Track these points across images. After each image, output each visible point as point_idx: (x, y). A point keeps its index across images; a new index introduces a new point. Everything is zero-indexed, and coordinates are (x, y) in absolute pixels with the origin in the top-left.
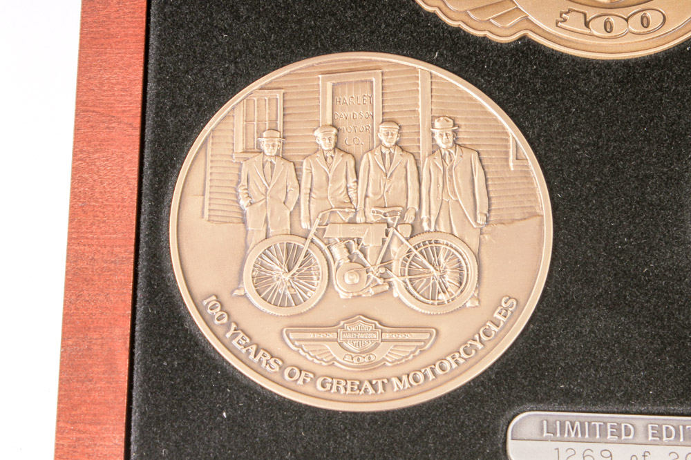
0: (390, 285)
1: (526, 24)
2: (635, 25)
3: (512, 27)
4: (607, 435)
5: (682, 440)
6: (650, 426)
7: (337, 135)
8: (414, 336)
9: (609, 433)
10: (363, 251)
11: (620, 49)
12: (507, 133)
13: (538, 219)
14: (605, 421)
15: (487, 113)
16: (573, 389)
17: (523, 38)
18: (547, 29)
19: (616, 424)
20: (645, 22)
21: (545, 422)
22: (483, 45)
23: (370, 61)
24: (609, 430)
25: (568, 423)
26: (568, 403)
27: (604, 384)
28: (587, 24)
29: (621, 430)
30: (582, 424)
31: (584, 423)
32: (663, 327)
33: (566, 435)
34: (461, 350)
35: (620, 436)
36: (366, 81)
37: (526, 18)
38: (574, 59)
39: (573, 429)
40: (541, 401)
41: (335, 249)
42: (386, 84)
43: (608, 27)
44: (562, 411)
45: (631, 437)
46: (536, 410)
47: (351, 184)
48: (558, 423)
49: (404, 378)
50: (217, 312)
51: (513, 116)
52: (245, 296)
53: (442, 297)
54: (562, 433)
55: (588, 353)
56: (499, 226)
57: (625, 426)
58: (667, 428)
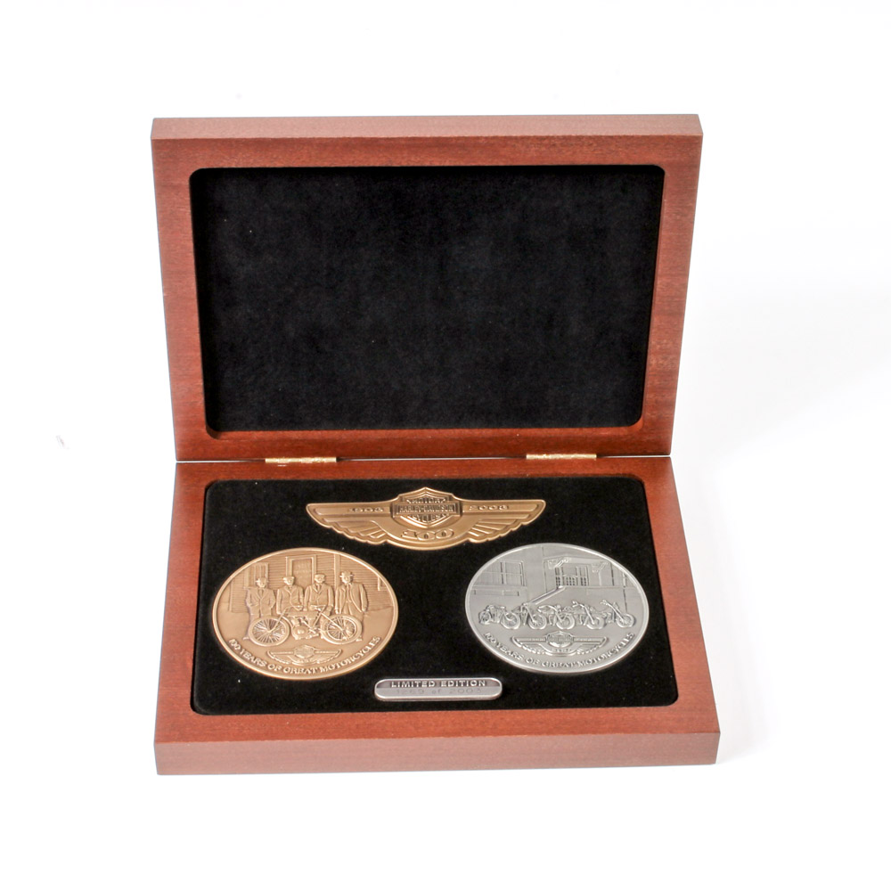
0: (320, 634)
1: (386, 537)
2: (438, 536)
3: (380, 538)
4: (422, 686)
5: (457, 685)
6: (442, 681)
7: (294, 579)
8: (331, 652)
10: (307, 622)
11: (432, 546)
12: (377, 577)
13: (390, 609)
15: (368, 570)
16: (407, 670)
17: (385, 543)
18: (396, 538)
20: (444, 535)
21: (393, 682)
22: (366, 545)
23: (311, 551)
24: (423, 683)
25: (403, 681)
26: (404, 675)
28: (416, 536)
30: (410, 682)
31: (412, 682)
35: (428, 685)
36: (308, 559)
37: (387, 535)
38: (410, 550)
40: (392, 675)
41: (292, 621)
42: (318, 560)
43: (426, 537)
44: (401, 678)
45: (433, 686)
46: (389, 678)
47: (301, 597)
48: (399, 682)
49: (326, 667)
50: (236, 645)
52: (249, 640)
53: (344, 638)
54: (401, 685)
56: (372, 612)
57: (431, 682)
58: (450, 682)
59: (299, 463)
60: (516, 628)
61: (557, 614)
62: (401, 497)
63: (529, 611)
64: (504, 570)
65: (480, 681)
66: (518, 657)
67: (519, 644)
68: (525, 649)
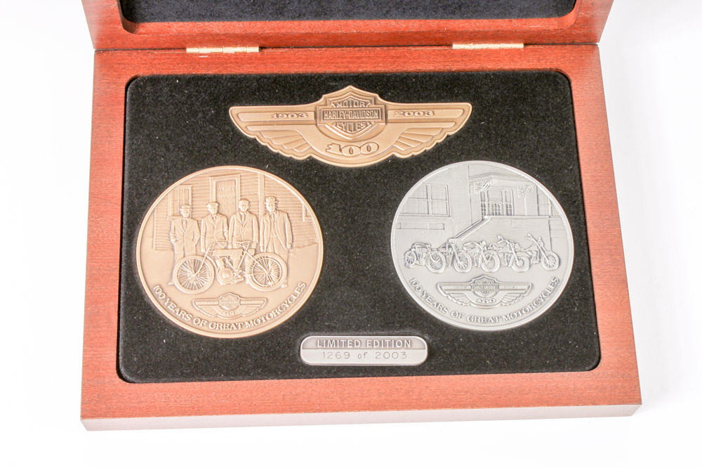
0: (244, 278)
1: (311, 151)
2: (364, 150)
3: (304, 152)
4: (347, 346)
5: (382, 347)
6: (368, 341)
7: (218, 207)
8: (256, 302)
9: (349, 345)
10: (231, 262)
11: (357, 162)
12: (301, 204)
13: (315, 246)
14: (347, 339)
15: (292, 194)
16: (332, 325)
17: (310, 157)
18: (322, 153)
19: (352, 340)
20: (369, 149)
21: (318, 341)
22: (290, 161)
23: (234, 170)
24: (349, 343)
25: (329, 341)
26: (329, 332)
27: (346, 322)
28: (341, 150)
29: (354, 343)
30: (336, 341)
32: (375, 295)
33: (328, 346)
35: (353, 346)
36: (232, 180)
37: (311, 148)
38: (334, 167)
39: (331, 343)
40: (317, 331)
41: (217, 262)
42: (242, 181)
43: (351, 151)
44: (327, 335)
45: (359, 346)
46: (314, 335)
47: (225, 230)
48: (325, 341)
49: (251, 322)
50: (160, 293)
51: (305, 196)
52: (174, 285)
53: (269, 283)
54: (326, 345)
55: (339, 308)
56: (298, 249)
57: (356, 341)
58: (376, 341)
59: (221, 54)
60: (442, 270)
61: (482, 252)
62: (326, 99)
63: (454, 250)
64: (429, 197)
65: (405, 341)
66: (443, 309)
67: (444, 292)
68: (451, 298)
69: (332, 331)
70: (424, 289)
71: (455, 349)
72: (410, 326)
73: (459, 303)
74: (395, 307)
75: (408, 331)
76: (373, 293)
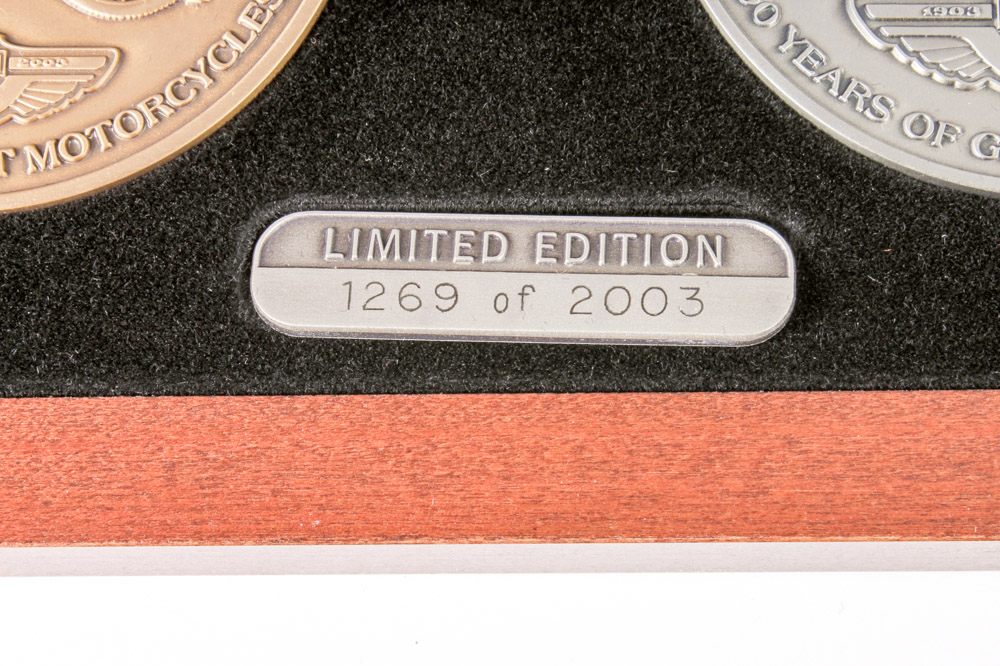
4: (451, 256)
5: (601, 262)
6: (540, 236)
8: (75, 64)
9: (457, 251)
14: (452, 227)
16: (391, 164)
19: (472, 233)
21: (330, 232)
24: (458, 244)
25: (376, 232)
26: (378, 193)
27: (452, 154)
29: (481, 244)
30: (404, 235)
31: (409, 232)
32: (578, 40)
33: (370, 256)
34: (168, 92)
35: (477, 258)
39: (384, 245)
40: (324, 190)
44: (369, 210)
45: (500, 257)
46: (317, 209)
48: (356, 233)
49: (49, 147)
54: (361, 252)
55: (424, 93)
57: (491, 236)
58: (574, 240)
65: (701, 239)
66: (868, 104)
67: (876, 32)
68: (902, 58)
69: (388, 189)
70: (786, 20)
71: (918, 275)
72: (722, 174)
73: (937, 77)
74: (661, 93)
75: (713, 194)
76: (568, 32)
